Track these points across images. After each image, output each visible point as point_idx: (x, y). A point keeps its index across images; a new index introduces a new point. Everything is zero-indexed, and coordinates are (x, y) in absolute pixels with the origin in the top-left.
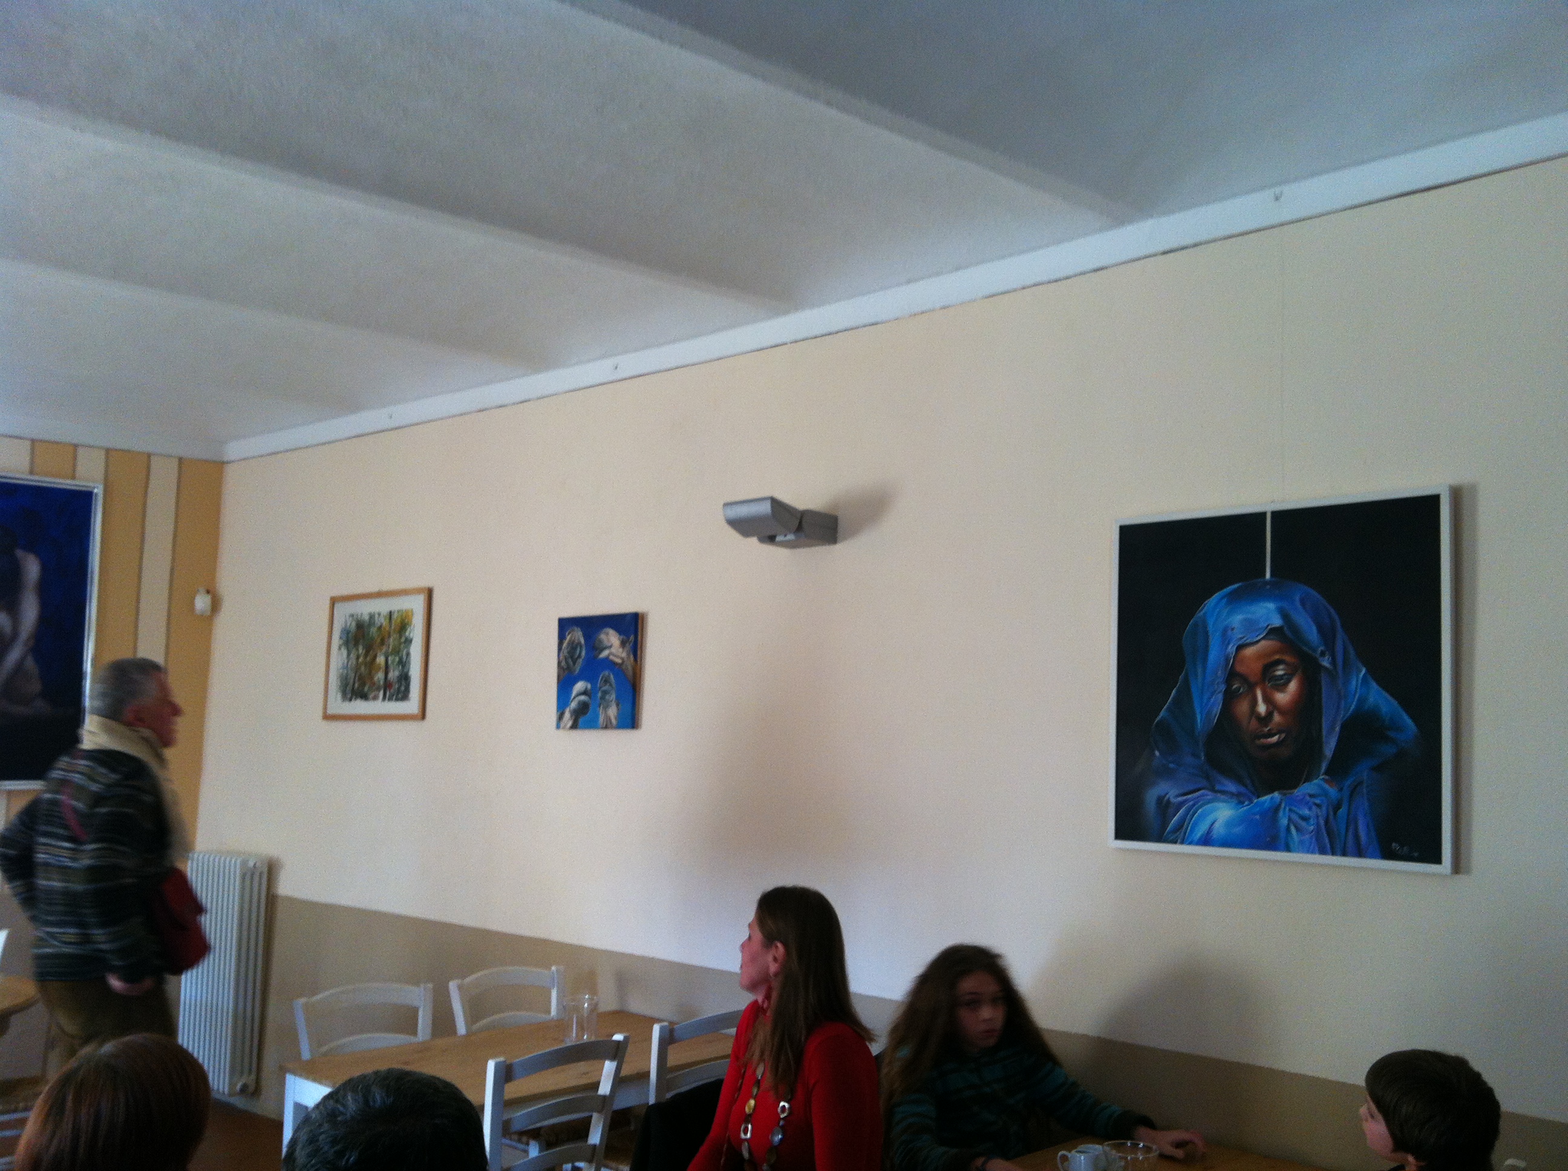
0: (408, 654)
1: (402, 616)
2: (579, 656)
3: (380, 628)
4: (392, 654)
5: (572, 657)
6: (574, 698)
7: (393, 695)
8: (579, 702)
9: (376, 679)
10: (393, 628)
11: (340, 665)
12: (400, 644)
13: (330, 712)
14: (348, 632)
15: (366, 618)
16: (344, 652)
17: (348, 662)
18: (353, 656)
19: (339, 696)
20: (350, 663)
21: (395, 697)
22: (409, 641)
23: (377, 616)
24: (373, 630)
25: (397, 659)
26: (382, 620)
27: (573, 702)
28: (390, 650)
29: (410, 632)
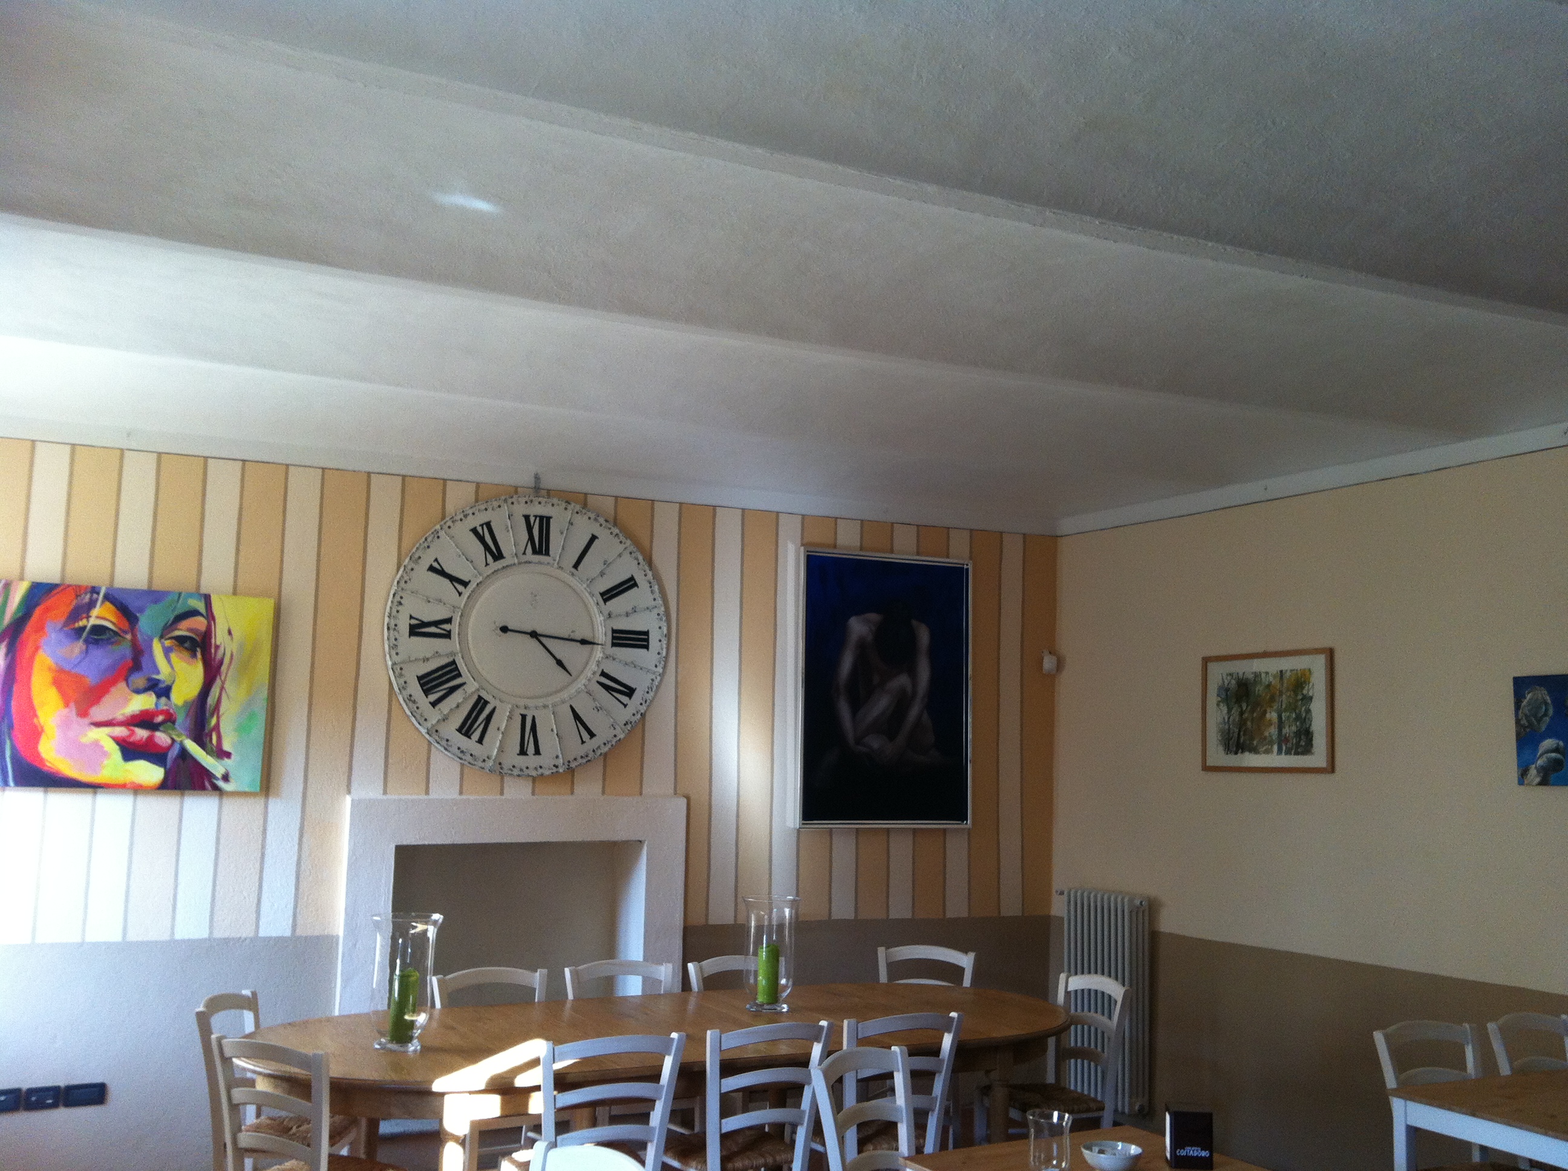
0: (1308, 711)
1: (1297, 674)
2: (1545, 715)
3: (1269, 686)
4: (1285, 711)
5: (1535, 716)
6: (1541, 755)
7: (1292, 749)
8: (1549, 760)
9: (1266, 734)
10: (1285, 685)
11: (1220, 719)
12: (1297, 701)
13: (1210, 763)
14: (1227, 690)
15: (1251, 676)
16: (1225, 709)
17: (1229, 718)
18: (1235, 712)
19: (1221, 748)
20: (1231, 718)
21: (1293, 751)
22: (1308, 699)
23: (1263, 675)
24: (1259, 689)
25: (1294, 715)
26: (1271, 679)
27: (1540, 760)
28: (1284, 707)
29: (1308, 690)
